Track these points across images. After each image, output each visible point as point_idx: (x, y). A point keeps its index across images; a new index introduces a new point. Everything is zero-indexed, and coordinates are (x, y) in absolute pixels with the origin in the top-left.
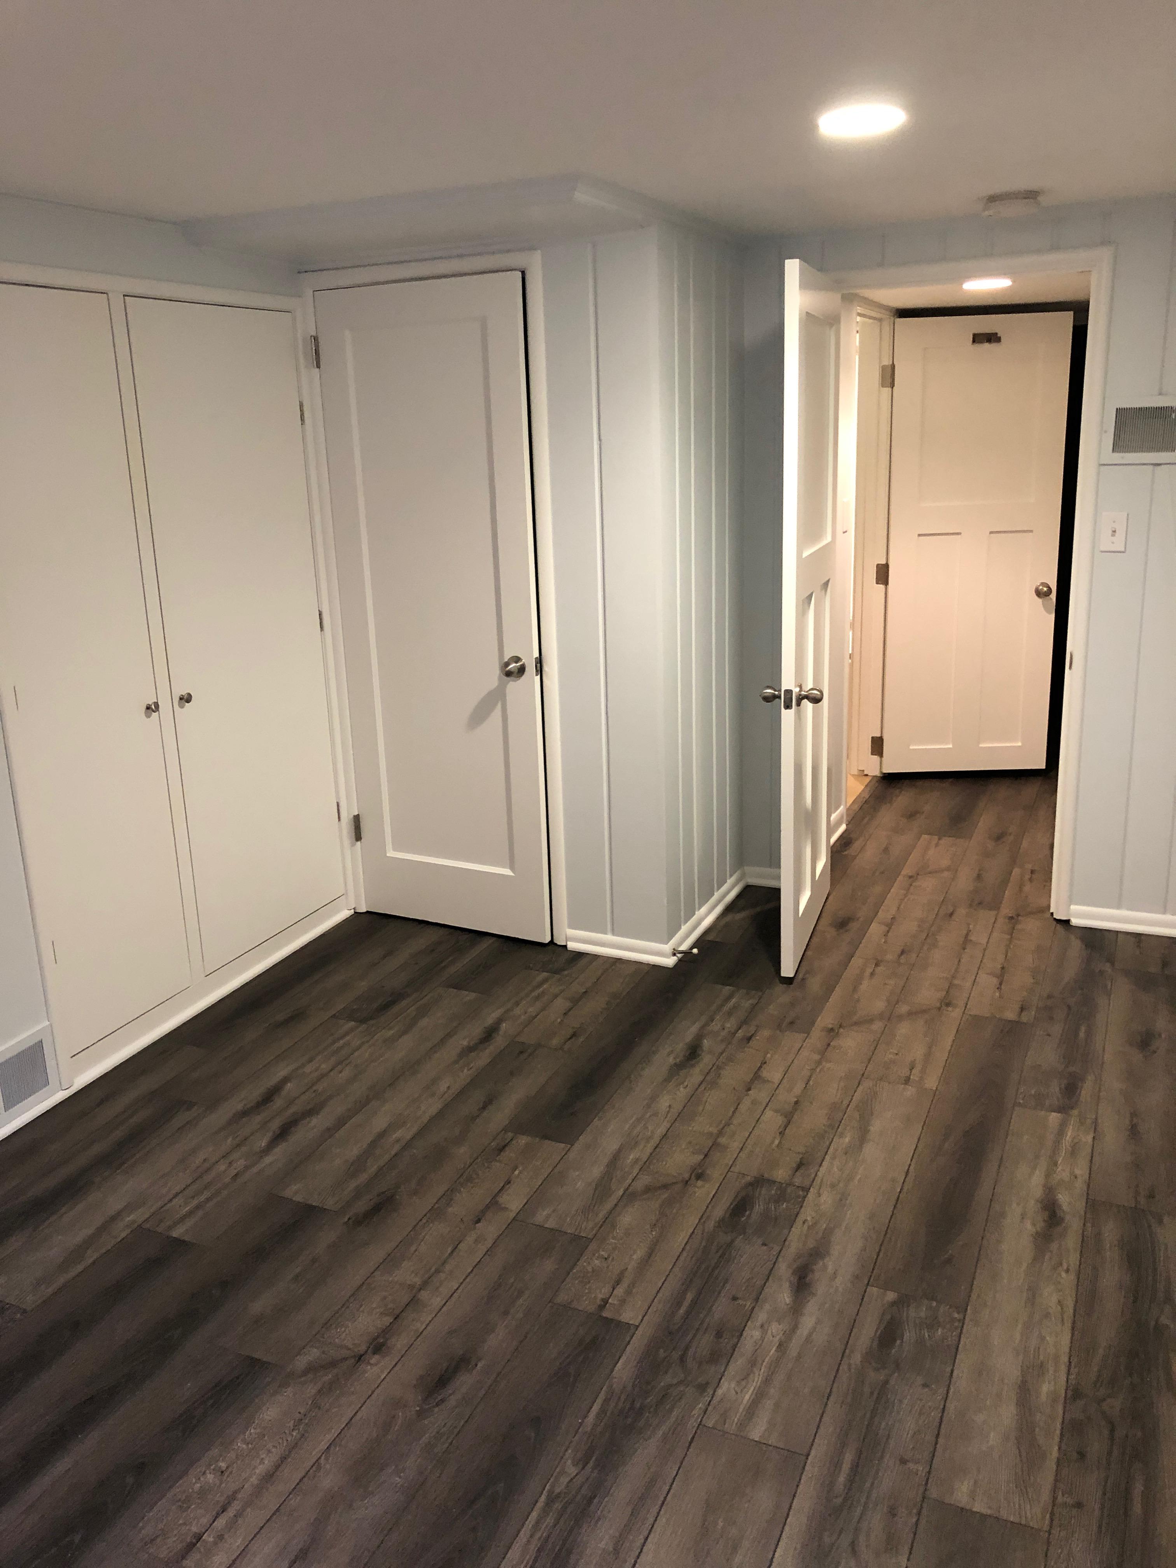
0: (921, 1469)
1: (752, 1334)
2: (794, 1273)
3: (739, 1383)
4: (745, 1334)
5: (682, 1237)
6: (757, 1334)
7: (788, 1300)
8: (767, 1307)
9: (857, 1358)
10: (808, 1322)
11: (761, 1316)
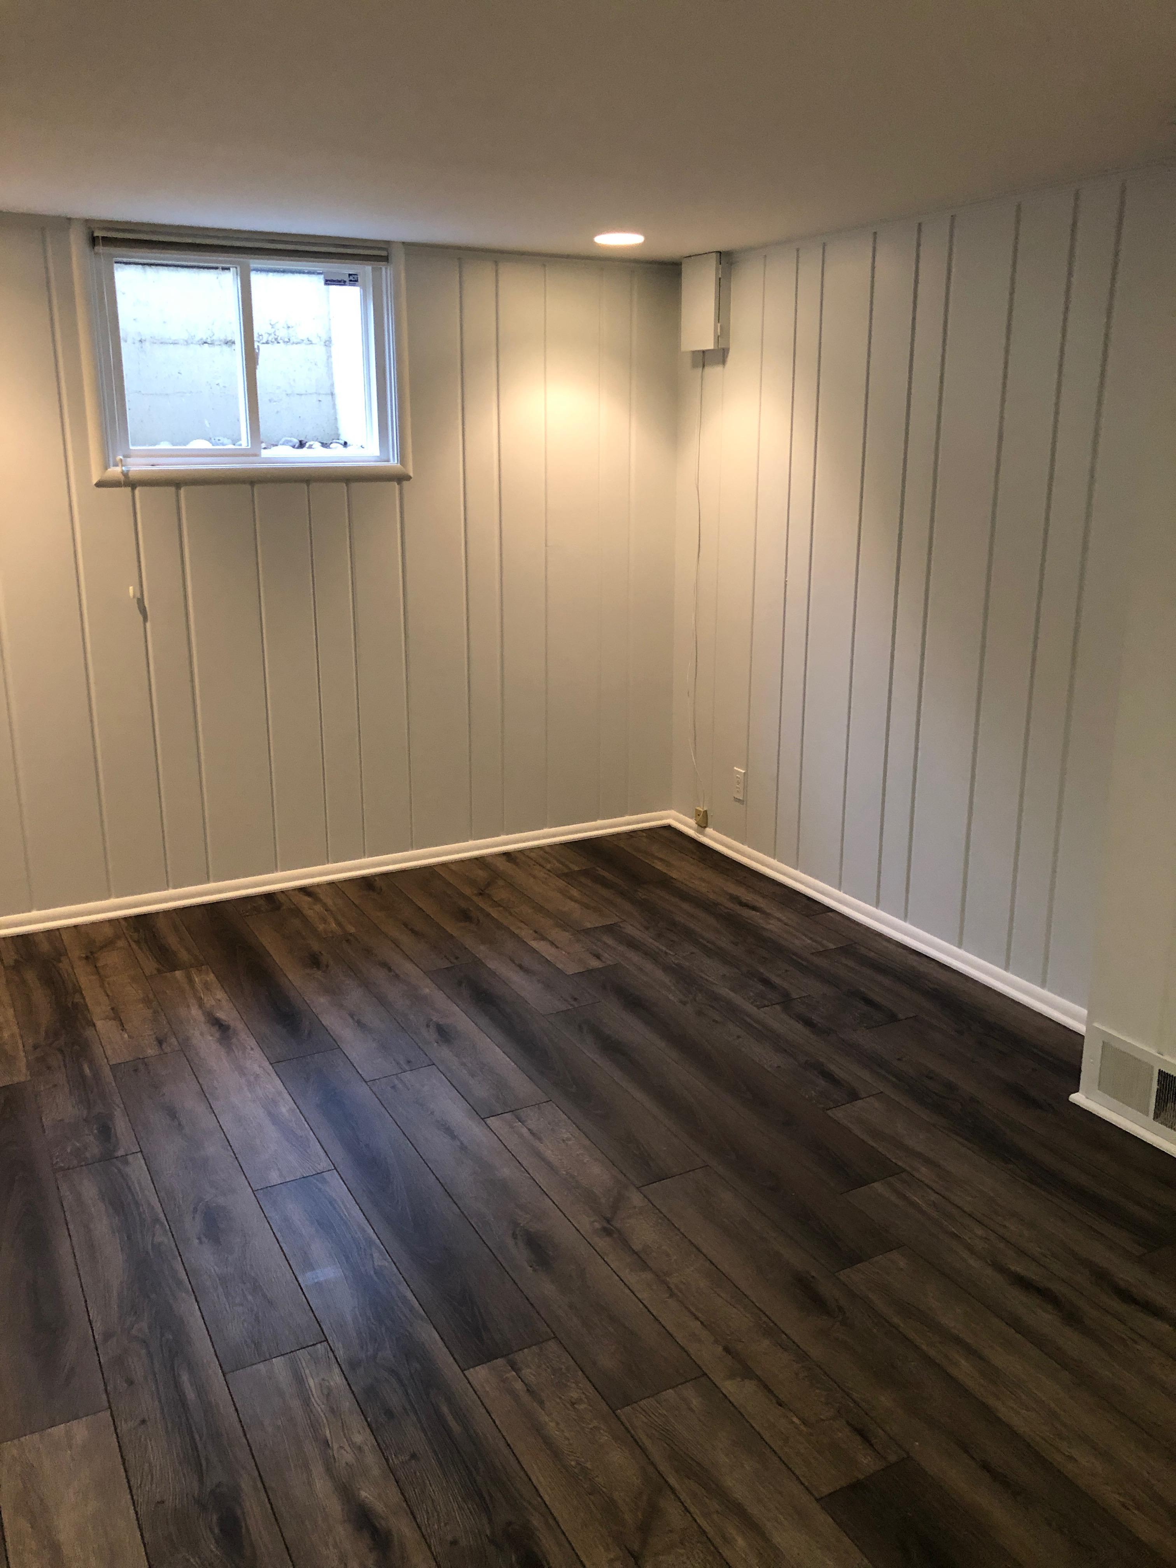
0: (124, 1427)
1: (361, 1436)
2: (389, 1533)
3: (329, 1389)
4: (368, 1431)
5: (540, 1479)
6: (358, 1439)
7: (363, 1494)
8: (376, 1472)
9: (246, 1484)
10: (322, 1485)
11: (371, 1459)
